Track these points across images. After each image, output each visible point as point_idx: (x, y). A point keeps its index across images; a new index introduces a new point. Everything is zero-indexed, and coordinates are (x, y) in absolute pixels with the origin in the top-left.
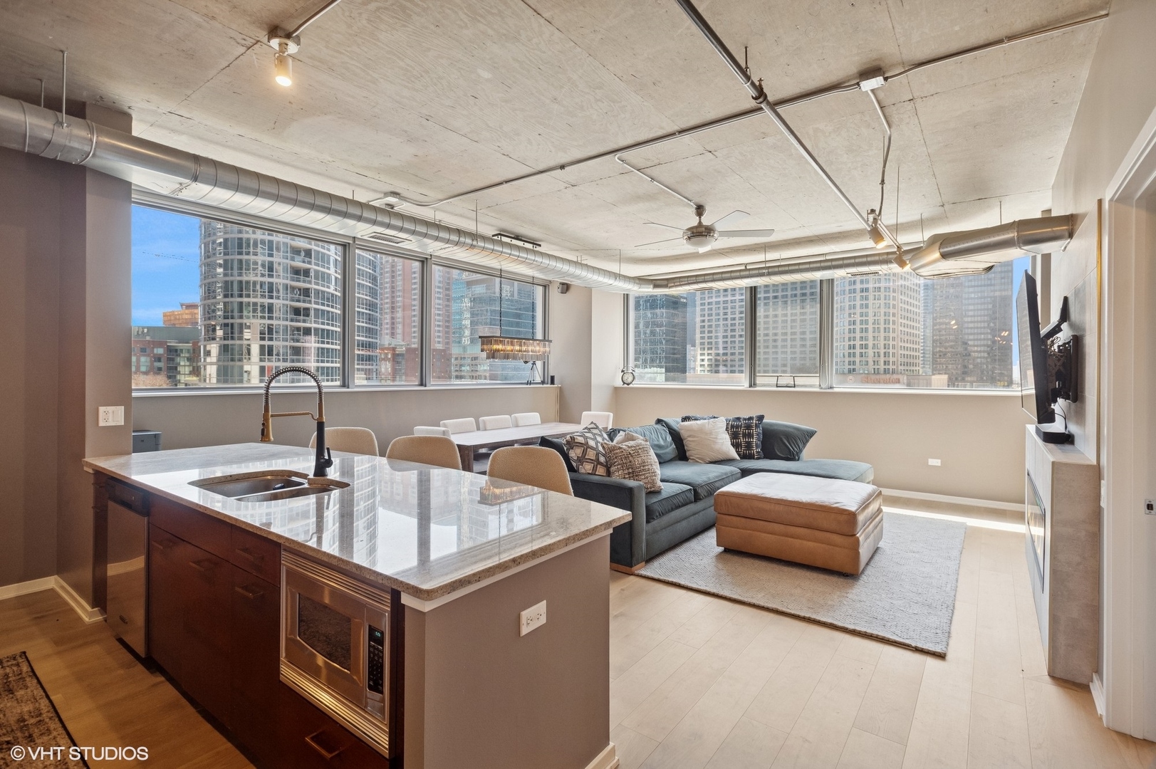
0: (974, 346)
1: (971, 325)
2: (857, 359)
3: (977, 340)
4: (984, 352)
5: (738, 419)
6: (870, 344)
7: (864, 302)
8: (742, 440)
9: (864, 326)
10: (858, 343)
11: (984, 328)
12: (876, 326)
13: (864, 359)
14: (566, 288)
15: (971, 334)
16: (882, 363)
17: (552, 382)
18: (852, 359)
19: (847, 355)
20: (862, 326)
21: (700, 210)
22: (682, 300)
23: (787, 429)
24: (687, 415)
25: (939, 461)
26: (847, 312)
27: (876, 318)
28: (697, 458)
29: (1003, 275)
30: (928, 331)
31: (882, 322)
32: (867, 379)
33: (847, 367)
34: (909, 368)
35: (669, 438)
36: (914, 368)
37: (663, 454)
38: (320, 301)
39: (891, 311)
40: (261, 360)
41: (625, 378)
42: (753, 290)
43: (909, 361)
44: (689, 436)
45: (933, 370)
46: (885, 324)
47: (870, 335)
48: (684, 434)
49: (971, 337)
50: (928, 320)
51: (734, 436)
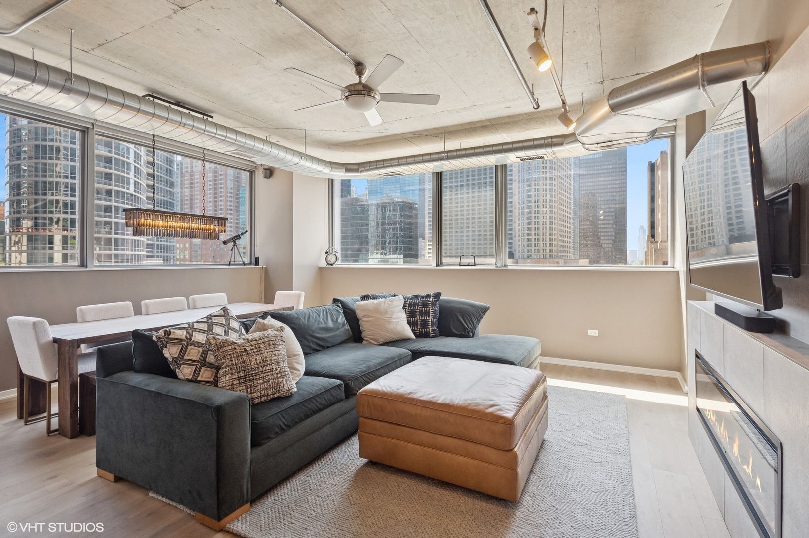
0: (604, 240)
1: (602, 226)
2: (533, 248)
3: (606, 236)
4: (610, 243)
5: (417, 297)
6: (541, 237)
7: (537, 209)
8: (418, 318)
9: (537, 226)
10: (533, 237)
11: (610, 227)
12: (544, 226)
13: (537, 248)
14: (269, 172)
15: (602, 232)
16: (548, 251)
17: (257, 263)
18: (529, 248)
19: (526, 245)
20: (535, 226)
21: (359, 67)
22: (415, 206)
23: (462, 306)
24: (366, 294)
25: (597, 331)
26: (526, 215)
27: (544, 220)
28: (371, 339)
29: (621, 193)
30: (576, 230)
31: (548, 223)
32: (538, 262)
33: (526, 253)
34: (565, 254)
35: (342, 319)
36: (568, 254)
37: (329, 337)
38: (120, 200)
39: (554, 215)
40: (64, 248)
41: (329, 259)
42: (439, 176)
43: (565, 250)
44: (364, 316)
45: (580, 256)
46: (550, 224)
47: (541, 231)
48: (359, 314)
49: (602, 234)
50: (576, 223)
51: (411, 314)
